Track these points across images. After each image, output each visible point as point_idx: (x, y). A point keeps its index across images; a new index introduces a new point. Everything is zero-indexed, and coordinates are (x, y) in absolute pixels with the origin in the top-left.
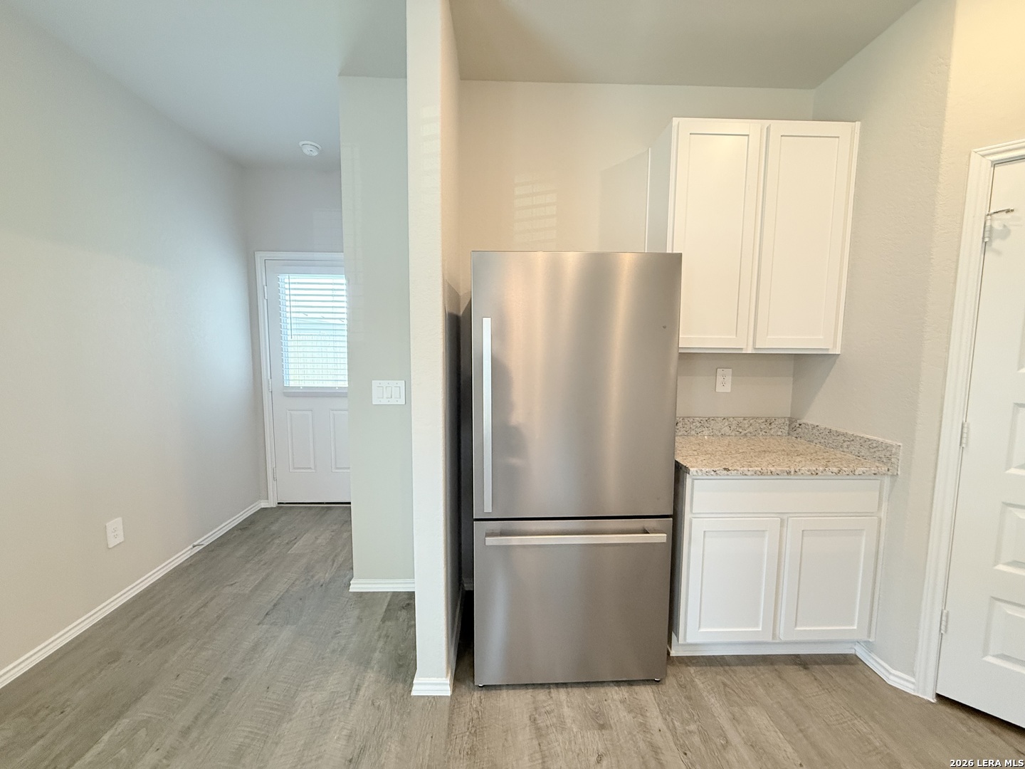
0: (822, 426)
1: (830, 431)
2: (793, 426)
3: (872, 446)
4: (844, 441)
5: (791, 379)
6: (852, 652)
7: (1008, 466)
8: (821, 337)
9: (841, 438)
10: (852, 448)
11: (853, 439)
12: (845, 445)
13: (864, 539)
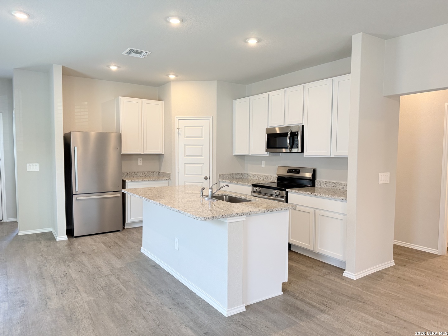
1: (163, 173)
5: (158, 161)
7: (185, 175)
8: (159, 150)
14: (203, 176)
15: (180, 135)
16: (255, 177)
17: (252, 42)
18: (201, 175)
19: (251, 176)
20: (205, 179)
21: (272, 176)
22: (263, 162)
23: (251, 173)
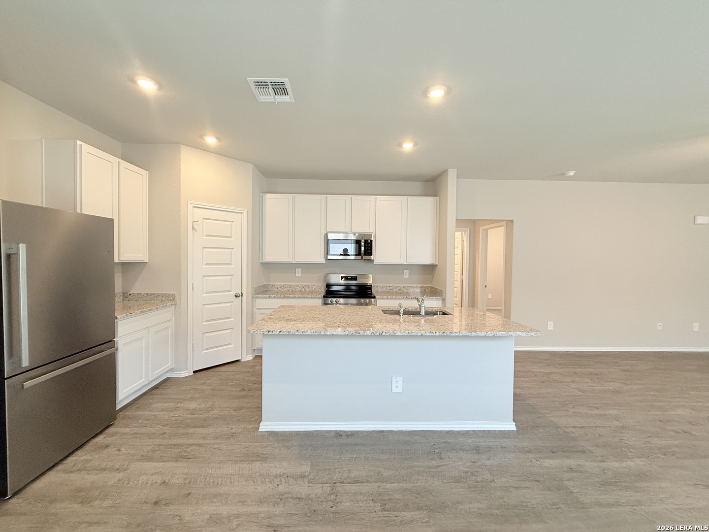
0: (143, 293)
1: (147, 294)
2: (125, 296)
3: (167, 296)
4: (155, 297)
5: (121, 274)
6: (166, 377)
7: (203, 294)
8: (142, 255)
9: (153, 296)
10: (158, 298)
11: (158, 295)
12: (155, 298)
13: (170, 330)
14: (233, 293)
15: (196, 231)
16: (285, 288)
17: (408, 146)
18: (230, 291)
19: (279, 287)
20: (236, 296)
21: (314, 285)
22: (298, 270)
23: (278, 283)
